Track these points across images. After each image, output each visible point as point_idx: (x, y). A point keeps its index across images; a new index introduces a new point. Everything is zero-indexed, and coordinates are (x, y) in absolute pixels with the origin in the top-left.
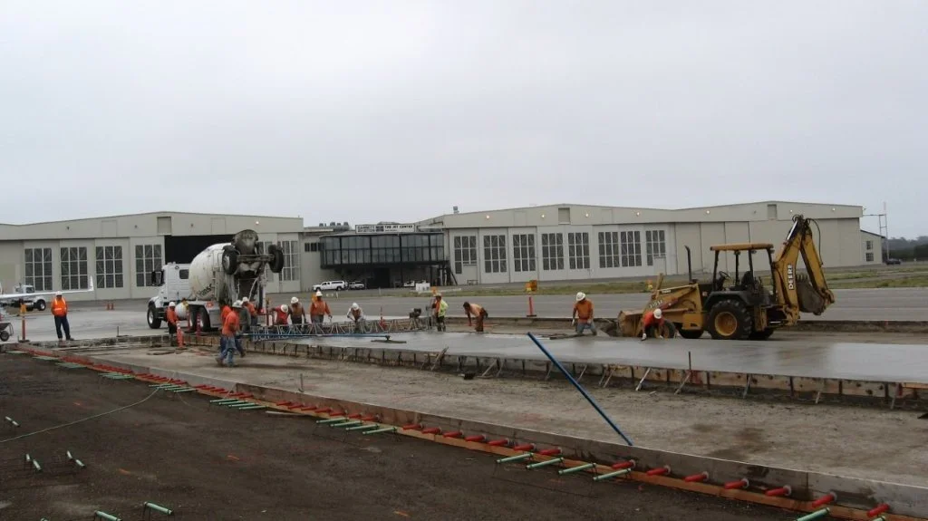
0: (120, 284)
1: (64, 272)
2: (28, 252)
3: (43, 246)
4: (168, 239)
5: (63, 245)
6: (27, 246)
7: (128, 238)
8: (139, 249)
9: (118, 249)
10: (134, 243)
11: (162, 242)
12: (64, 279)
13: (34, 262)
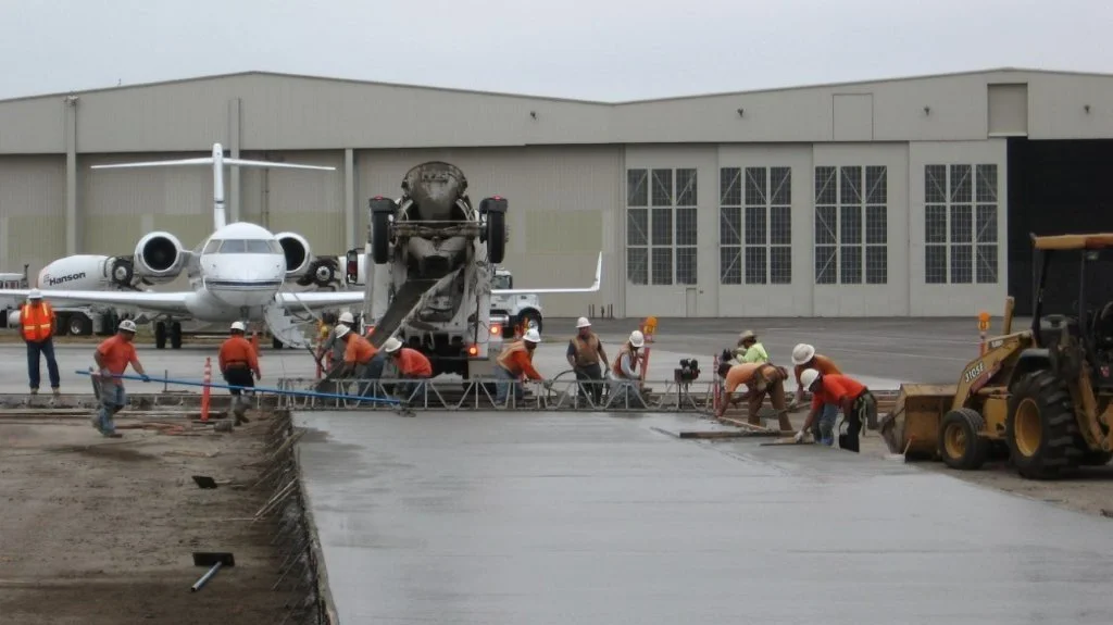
0: (878, 274)
1: (728, 233)
2: (636, 177)
3: (674, 163)
4: (1019, 149)
5: (729, 160)
6: (635, 162)
7: (907, 142)
8: (934, 174)
9: (877, 175)
10: (923, 156)
11: (999, 157)
12: (728, 256)
13: (650, 207)
